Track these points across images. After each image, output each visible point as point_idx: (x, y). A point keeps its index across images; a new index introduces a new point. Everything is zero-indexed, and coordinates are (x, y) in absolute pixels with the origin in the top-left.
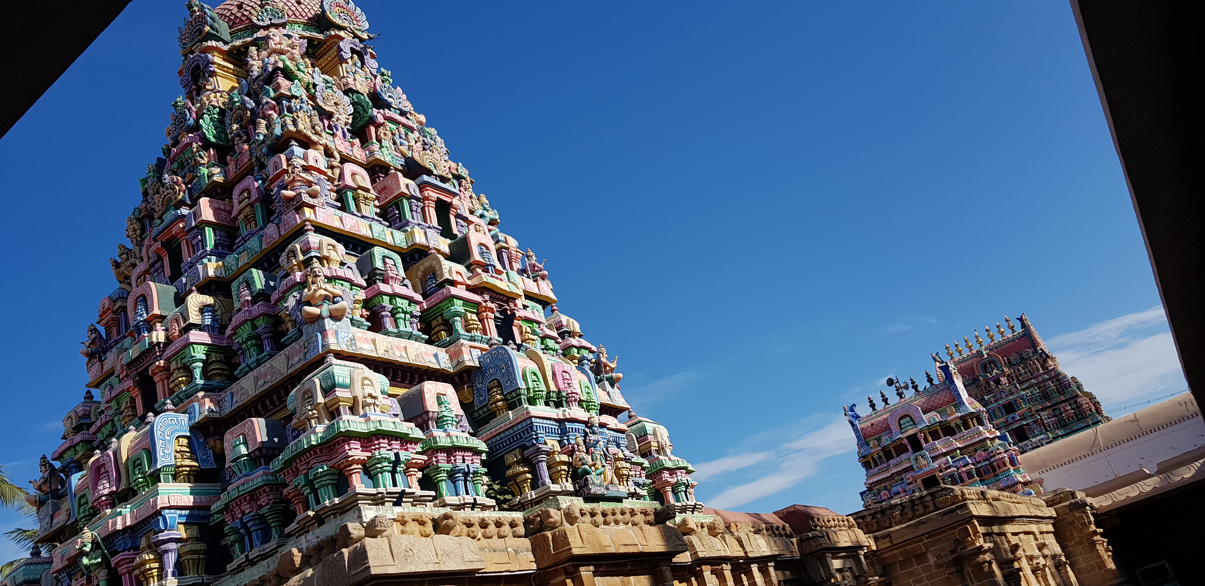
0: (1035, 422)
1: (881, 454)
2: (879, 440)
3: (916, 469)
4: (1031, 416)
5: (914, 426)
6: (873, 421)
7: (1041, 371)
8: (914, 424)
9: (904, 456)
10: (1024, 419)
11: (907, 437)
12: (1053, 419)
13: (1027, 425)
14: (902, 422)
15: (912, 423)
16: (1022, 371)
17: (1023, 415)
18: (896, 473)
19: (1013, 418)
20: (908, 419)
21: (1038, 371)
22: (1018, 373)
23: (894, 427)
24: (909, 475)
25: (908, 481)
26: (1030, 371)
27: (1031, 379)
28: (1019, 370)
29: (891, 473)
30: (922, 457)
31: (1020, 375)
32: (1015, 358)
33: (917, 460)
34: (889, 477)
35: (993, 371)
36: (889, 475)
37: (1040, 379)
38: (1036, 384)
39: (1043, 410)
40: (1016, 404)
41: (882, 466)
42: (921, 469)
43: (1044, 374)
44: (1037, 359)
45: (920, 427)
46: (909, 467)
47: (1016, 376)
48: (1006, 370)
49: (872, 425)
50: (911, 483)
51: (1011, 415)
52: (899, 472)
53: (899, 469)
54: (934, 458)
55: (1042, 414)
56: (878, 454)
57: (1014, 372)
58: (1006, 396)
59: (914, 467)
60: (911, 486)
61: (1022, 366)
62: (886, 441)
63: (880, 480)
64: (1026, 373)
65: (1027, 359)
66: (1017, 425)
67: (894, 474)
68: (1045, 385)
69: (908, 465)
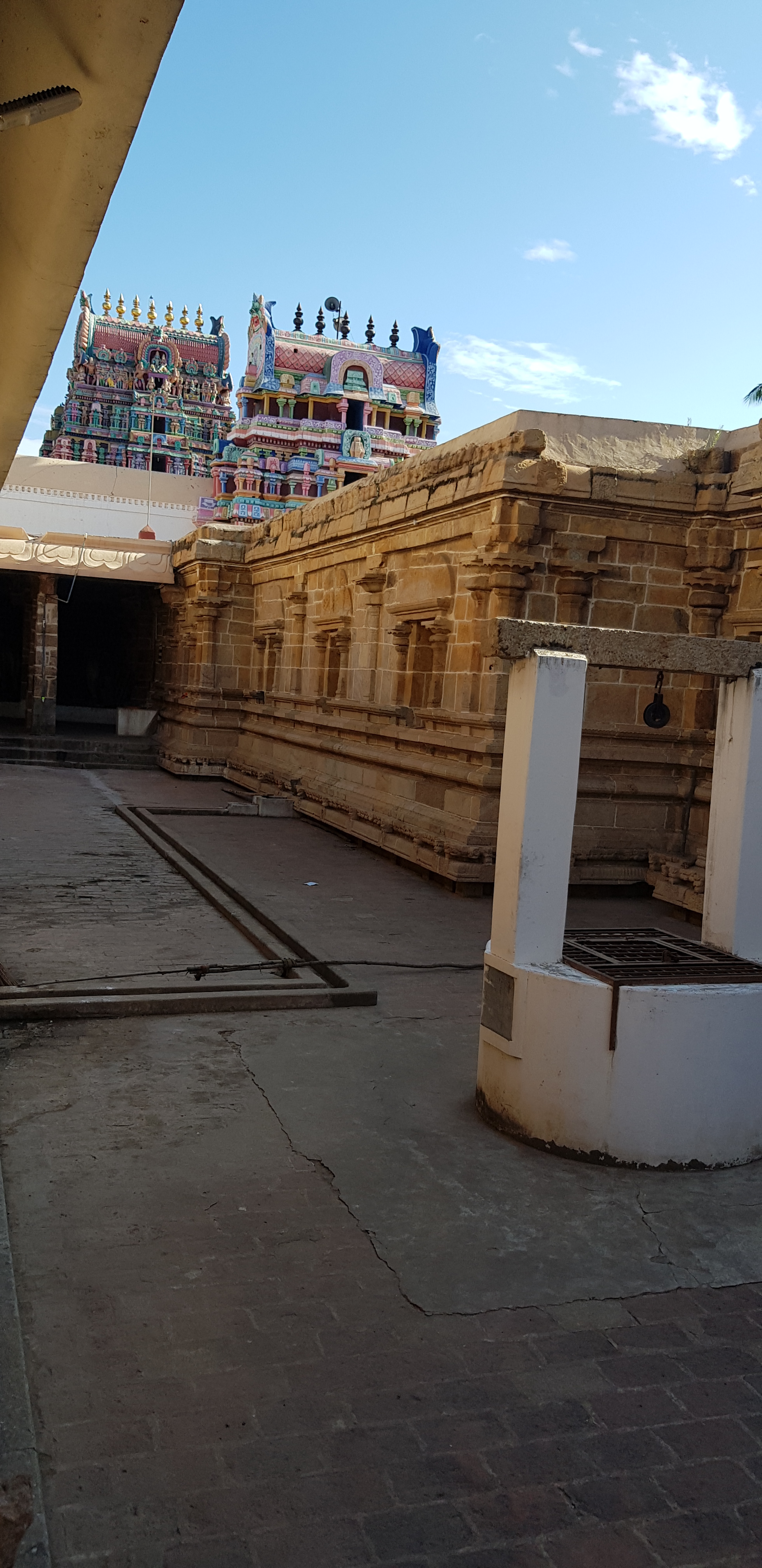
0: (183, 460)
1: (293, 402)
2: (299, 379)
3: (345, 453)
4: (182, 450)
5: (365, 390)
6: (298, 346)
7: (214, 402)
8: (367, 387)
9: (330, 424)
10: (172, 449)
11: (349, 401)
12: (203, 469)
13: (173, 458)
14: (350, 373)
15: (364, 384)
16: (193, 389)
17: (174, 443)
18: (307, 441)
19: (159, 440)
20: (360, 375)
21: (211, 400)
22: (187, 387)
23: (336, 374)
24: (331, 455)
25: (325, 464)
26: (201, 393)
27: (198, 404)
28: (190, 384)
29: (299, 437)
30: (362, 441)
31: (189, 391)
32: (192, 366)
33: (353, 440)
34: (291, 442)
35: (160, 365)
36: (291, 438)
37: (209, 411)
38: (201, 414)
39: (195, 450)
40: (170, 424)
41: (286, 420)
42: (352, 455)
43: (215, 407)
44: (217, 383)
45: (374, 397)
46: (336, 445)
47: (183, 389)
48: (177, 374)
49: (296, 351)
50: (327, 468)
51: (159, 435)
52: (311, 442)
53: (315, 438)
54: (375, 451)
55: (194, 454)
56: (288, 399)
57: (184, 383)
58: (163, 407)
59: (345, 449)
60: (328, 472)
61: (197, 381)
62: (311, 386)
63: (273, 439)
64: (196, 393)
65: (205, 376)
66: (161, 452)
67: (303, 441)
68: (210, 422)
69: (333, 440)
